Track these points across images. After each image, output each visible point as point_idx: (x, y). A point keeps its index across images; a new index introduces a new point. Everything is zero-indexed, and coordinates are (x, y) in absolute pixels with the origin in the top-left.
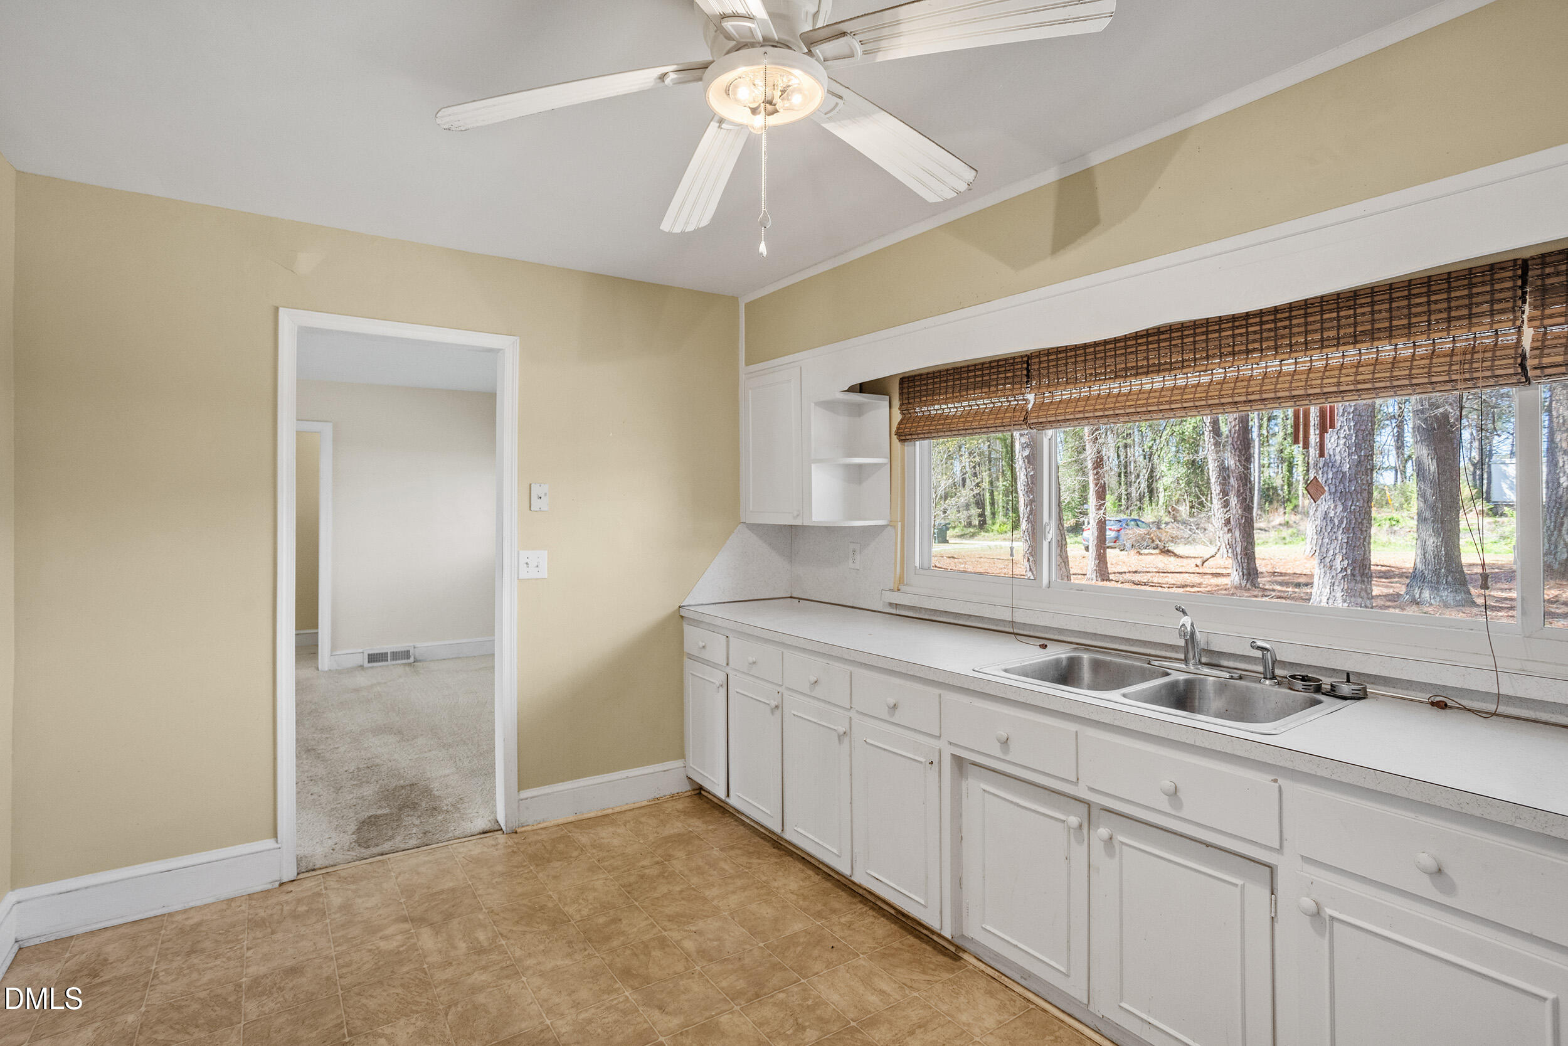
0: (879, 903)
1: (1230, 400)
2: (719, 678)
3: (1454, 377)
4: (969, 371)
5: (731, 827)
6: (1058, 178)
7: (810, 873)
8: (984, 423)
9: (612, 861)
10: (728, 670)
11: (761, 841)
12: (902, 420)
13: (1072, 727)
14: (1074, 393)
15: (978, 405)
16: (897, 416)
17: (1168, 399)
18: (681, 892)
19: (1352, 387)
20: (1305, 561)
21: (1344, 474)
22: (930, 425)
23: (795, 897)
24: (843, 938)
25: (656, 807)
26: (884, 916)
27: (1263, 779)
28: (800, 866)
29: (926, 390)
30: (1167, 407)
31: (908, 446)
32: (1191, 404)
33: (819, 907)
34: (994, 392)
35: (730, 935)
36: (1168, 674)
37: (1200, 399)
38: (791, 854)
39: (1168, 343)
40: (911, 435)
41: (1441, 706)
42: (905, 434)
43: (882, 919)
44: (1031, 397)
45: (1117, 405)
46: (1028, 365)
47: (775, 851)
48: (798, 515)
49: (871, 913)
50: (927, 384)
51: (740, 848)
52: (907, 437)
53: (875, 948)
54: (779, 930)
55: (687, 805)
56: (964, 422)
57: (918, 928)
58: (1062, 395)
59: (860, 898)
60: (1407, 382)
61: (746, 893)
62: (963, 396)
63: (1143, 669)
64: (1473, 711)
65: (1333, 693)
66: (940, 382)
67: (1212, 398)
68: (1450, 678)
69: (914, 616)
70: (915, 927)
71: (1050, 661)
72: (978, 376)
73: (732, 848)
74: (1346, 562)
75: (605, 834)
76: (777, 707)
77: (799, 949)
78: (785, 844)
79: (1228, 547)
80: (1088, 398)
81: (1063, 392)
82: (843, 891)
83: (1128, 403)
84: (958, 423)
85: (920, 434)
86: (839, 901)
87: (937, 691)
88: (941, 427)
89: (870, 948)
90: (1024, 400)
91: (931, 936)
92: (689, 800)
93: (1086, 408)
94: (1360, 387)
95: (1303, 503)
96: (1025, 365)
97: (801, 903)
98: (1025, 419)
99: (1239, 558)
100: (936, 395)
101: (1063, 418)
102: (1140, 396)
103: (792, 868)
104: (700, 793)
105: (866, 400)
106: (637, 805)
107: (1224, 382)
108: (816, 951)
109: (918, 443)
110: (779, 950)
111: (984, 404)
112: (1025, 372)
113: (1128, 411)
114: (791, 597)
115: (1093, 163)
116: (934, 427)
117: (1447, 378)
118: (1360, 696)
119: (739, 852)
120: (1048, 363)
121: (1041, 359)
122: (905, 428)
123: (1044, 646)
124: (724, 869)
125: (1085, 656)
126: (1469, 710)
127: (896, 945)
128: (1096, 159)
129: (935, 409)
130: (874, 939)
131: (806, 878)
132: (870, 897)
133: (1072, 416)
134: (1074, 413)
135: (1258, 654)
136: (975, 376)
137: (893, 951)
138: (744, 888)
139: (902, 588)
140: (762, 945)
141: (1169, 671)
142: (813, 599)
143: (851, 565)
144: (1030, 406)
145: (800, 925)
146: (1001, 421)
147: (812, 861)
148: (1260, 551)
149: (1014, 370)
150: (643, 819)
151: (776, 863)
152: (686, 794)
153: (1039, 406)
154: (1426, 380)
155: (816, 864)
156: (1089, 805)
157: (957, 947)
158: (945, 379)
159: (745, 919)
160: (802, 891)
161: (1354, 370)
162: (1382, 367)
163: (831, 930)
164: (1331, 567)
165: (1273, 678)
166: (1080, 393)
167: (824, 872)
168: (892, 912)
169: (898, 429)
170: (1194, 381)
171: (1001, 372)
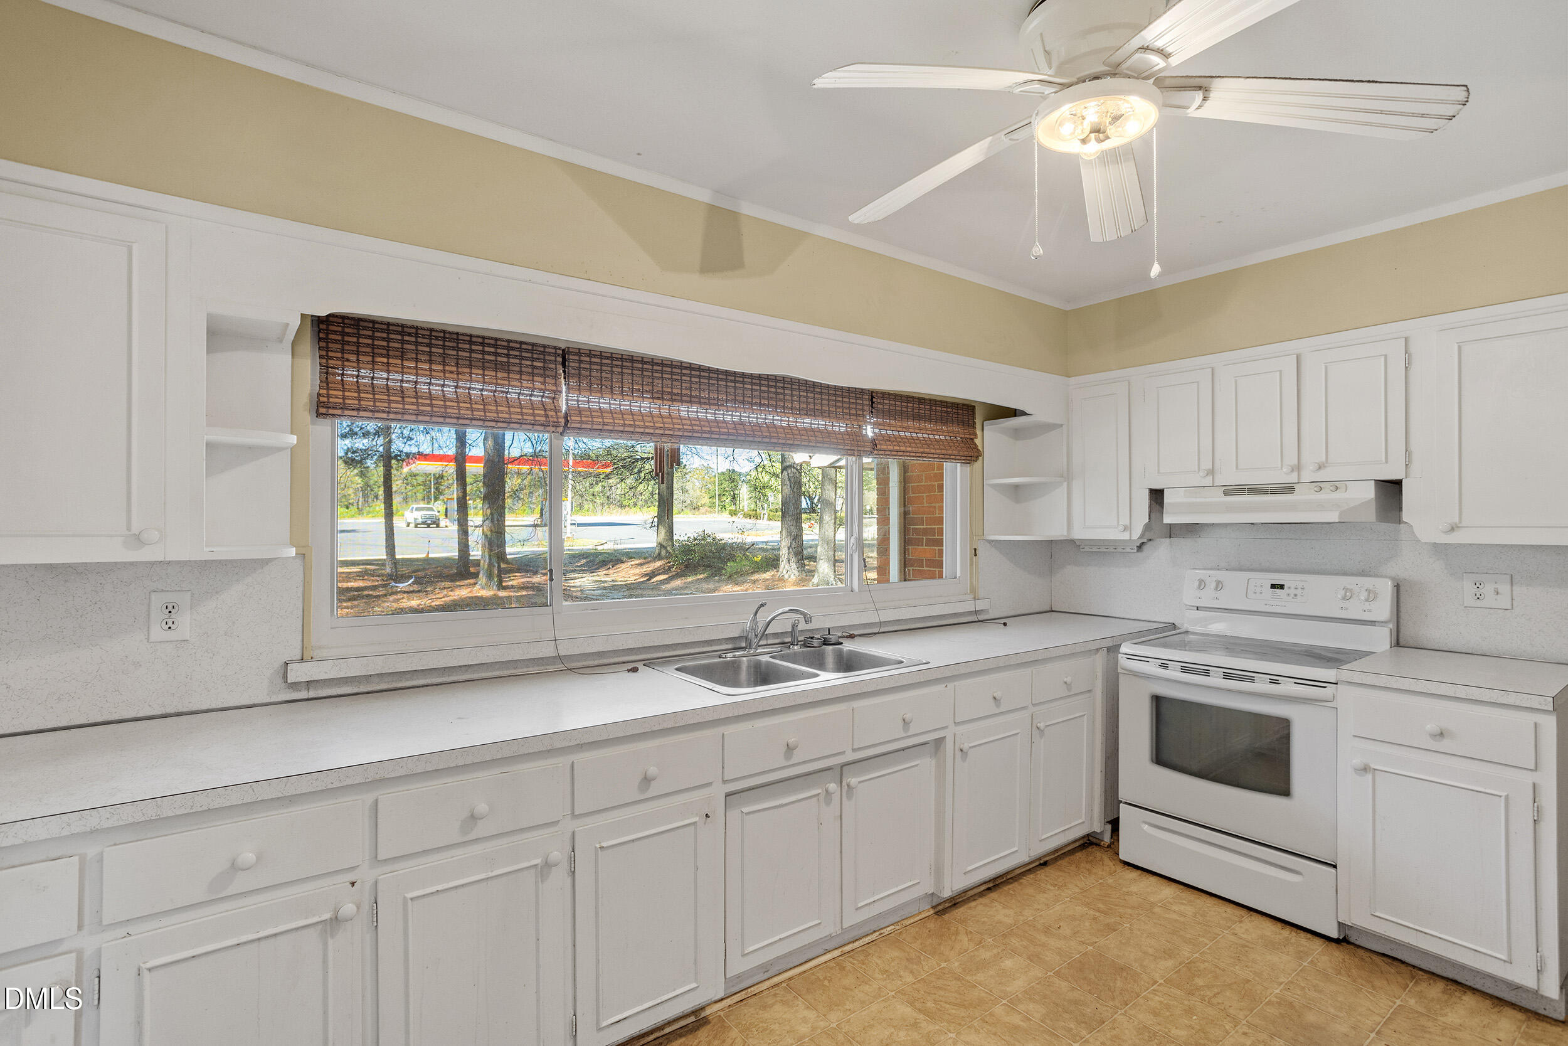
8: (505, 416)
12: (320, 384)
27: (942, 688)
34: (515, 379)
42: (325, 405)
46: (565, 359)
52: (334, 412)
56: (471, 409)
72: (489, 353)
81: (603, 400)
84: (459, 408)
88: (428, 409)
96: (560, 359)
111: (490, 391)
112: (561, 363)
115: (742, 211)
121: (582, 359)
122: (331, 397)
136: (483, 352)
139: (315, 654)
143: (158, 632)
144: (563, 408)
149: (545, 357)
153: (576, 410)
169: (314, 394)
171: (526, 358)
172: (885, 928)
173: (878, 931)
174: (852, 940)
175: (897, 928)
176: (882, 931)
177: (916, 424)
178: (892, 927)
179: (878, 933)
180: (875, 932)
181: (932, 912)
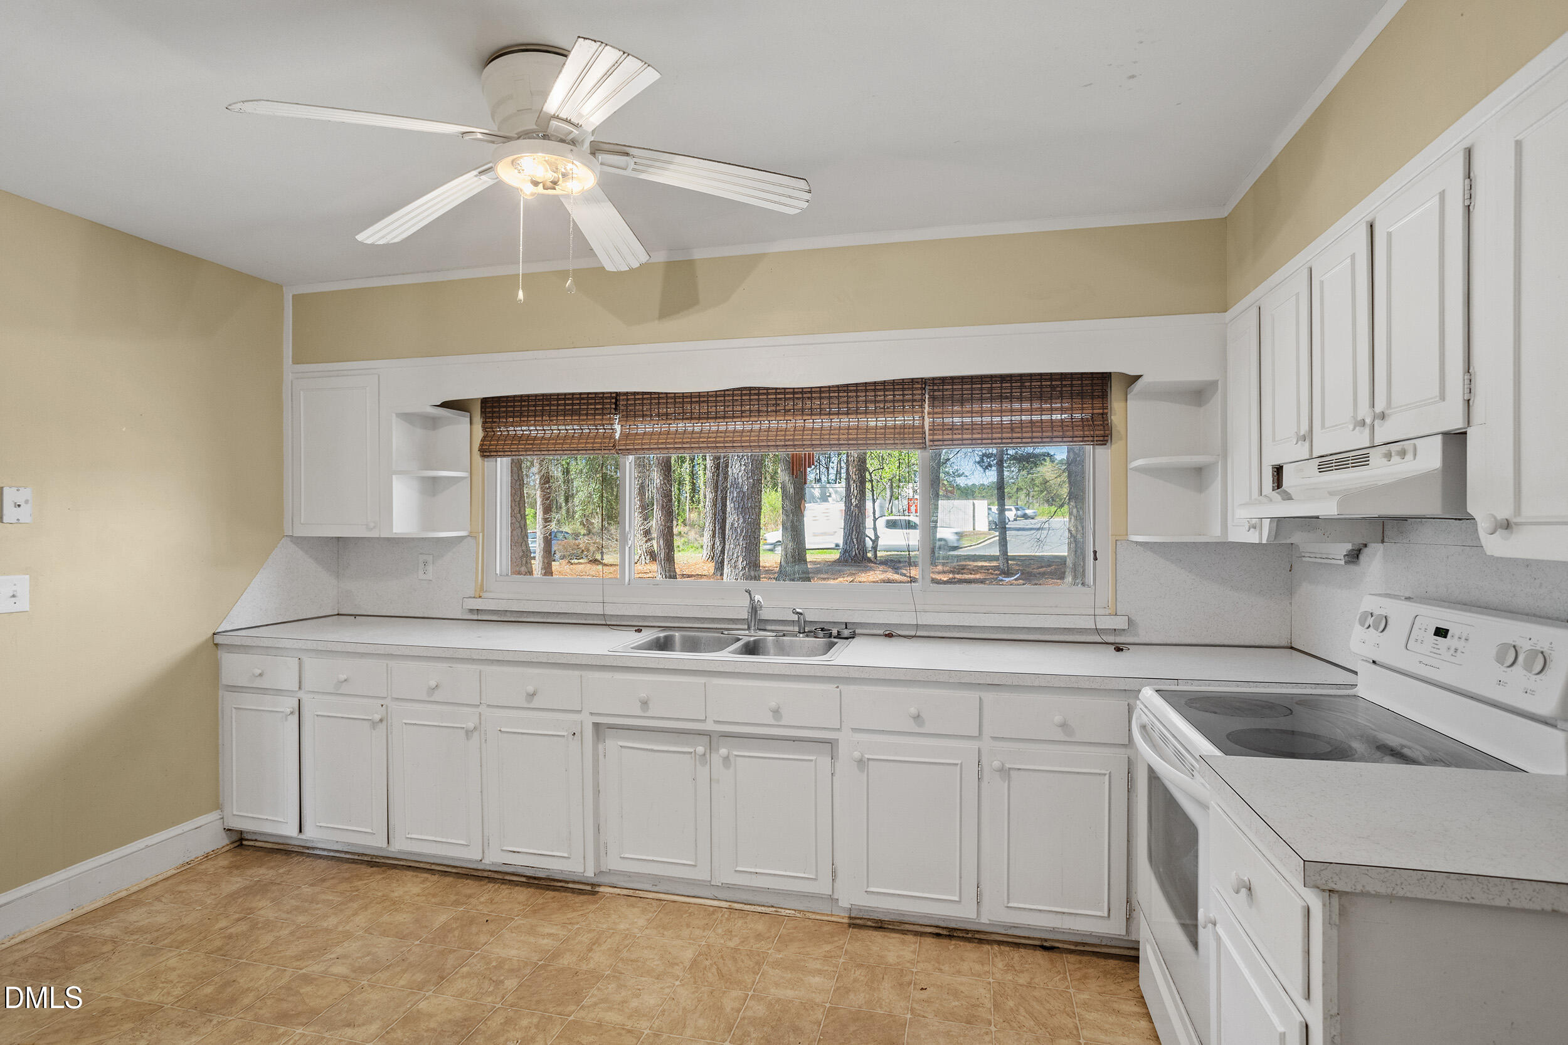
0: (508, 877)
1: (774, 443)
2: (291, 703)
3: (896, 442)
4: (558, 399)
5: (308, 864)
6: (667, 260)
7: (426, 875)
8: (575, 446)
9: (173, 937)
10: (301, 695)
11: (353, 866)
12: (484, 437)
13: (701, 680)
14: (656, 428)
15: (566, 430)
16: (479, 434)
17: (731, 439)
18: (292, 933)
19: (846, 442)
20: (703, 564)
21: (744, 493)
22: (519, 444)
23: (424, 898)
24: (492, 912)
25: (189, 871)
26: (517, 885)
27: (830, 687)
28: (410, 873)
29: (513, 412)
30: (731, 445)
31: (489, 463)
32: (748, 444)
33: (453, 898)
34: (583, 420)
35: (379, 948)
36: (739, 640)
37: (754, 441)
38: (395, 867)
39: (731, 398)
40: (497, 451)
41: (890, 635)
42: (487, 451)
43: (517, 888)
44: (618, 427)
45: (693, 440)
46: (616, 400)
47: (374, 869)
48: (374, 527)
49: (503, 887)
50: (514, 406)
51: (333, 878)
52: (492, 454)
53: (524, 909)
54: (426, 927)
55: (231, 859)
56: (555, 444)
57: (552, 883)
58: (645, 428)
59: (487, 880)
60: (874, 442)
61: (369, 911)
62: (551, 421)
63: (719, 639)
64: (904, 637)
65: (839, 636)
66: (528, 406)
67: (762, 441)
68: (894, 619)
69: (499, 619)
70: (549, 884)
71: (652, 640)
72: (568, 405)
73: (324, 880)
74: (745, 562)
75: (137, 916)
76: (381, 720)
77: (456, 933)
78: (383, 861)
79: (646, 554)
80: (668, 433)
81: (647, 426)
82: (467, 879)
83: (701, 440)
84: (548, 444)
85: (507, 451)
86: (469, 887)
87: (577, 673)
88: (531, 446)
89: (520, 910)
90: (612, 429)
91: (566, 885)
92: (229, 854)
93: (668, 441)
94: (850, 442)
95: (689, 516)
96: (614, 401)
97: (433, 900)
98: (614, 446)
99: (663, 563)
100: (524, 416)
101: (648, 447)
102: (710, 435)
103: (404, 877)
104: (241, 845)
105: (449, 415)
106: (161, 877)
107: (769, 430)
108: (474, 929)
109: (499, 459)
110: (438, 940)
111: (574, 429)
112: (613, 406)
113: (701, 445)
114: (338, 615)
115: (696, 257)
116: (523, 446)
117: (893, 442)
118: (853, 636)
119: (335, 881)
120: (635, 401)
121: (629, 397)
122: (490, 445)
123: (639, 631)
124: (328, 900)
125: (677, 634)
126: (902, 636)
127: (541, 901)
128: (698, 254)
129: (522, 430)
130: (519, 903)
131: (424, 881)
132: (496, 876)
133: (656, 446)
134: (657, 443)
135: (795, 617)
136: (565, 405)
137: (541, 906)
138: (365, 907)
139: (484, 595)
140: (418, 942)
141: (741, 637)
142: (369, 614)
143: (421, 576)
144: (617, 436)
145: (445, 916)
146: (591, 445)
147: (422, 865)
148: (678, 556)
149: (603, 404)
150: (182, 888)
151: (383, 878)
152: (224, 850)
153: (625, 436)
154: (883, 442)
155: (428, 867)
156: (710, 736)
157: (593, 885)
158: (534, 403)
159: (385, 930)
160: (427, 891)
161: (847, 431)
162: (862, 431)
163: (477, 910)
164: (735, 566)
165: (804, 632)
166: (661, 428)
167: (439, 871)
168: (524, 879)
169: (482, 445)
170: (748, 427)
171: (591, 404)
172: (785, 909)
173: (776, 907)
174: (746, 902)
175: (798, 915)
176: (780, 910)
177: (996, 406)
178: (793, 912)
179: (774, 909)
180: (772, 907)
181: (846, 921)
